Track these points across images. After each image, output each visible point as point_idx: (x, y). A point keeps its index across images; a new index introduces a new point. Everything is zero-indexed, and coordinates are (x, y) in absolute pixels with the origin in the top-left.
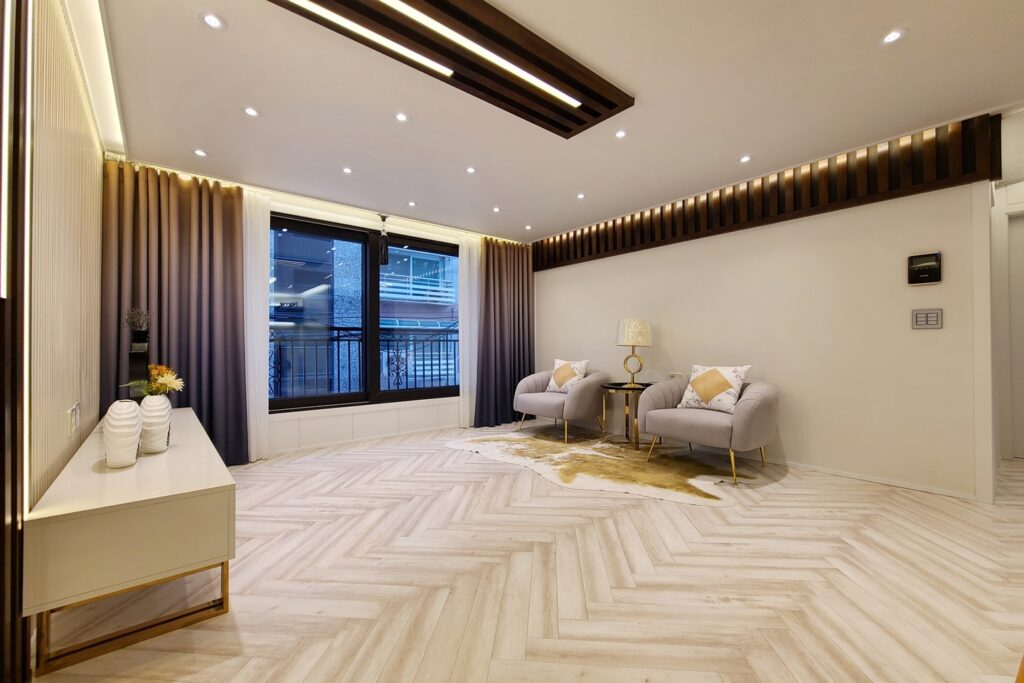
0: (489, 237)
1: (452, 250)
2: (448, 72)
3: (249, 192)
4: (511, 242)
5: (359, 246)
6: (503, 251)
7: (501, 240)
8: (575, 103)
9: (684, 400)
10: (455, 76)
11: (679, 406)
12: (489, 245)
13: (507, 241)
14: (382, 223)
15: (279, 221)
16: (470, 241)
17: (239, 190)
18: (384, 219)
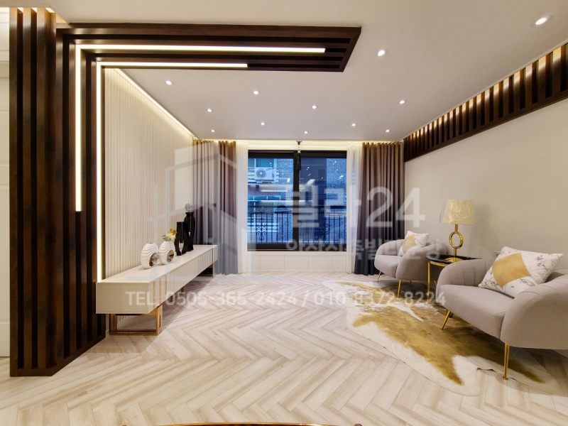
0: (366, 142)
1: (342, 154)
2: (245, 65)
3: (239, 143)
4: (385, 142)
5: (292, 160)
6: (378, 151)
7: (376, 143)
8: (322, 50)
9: (484, 281)
10: (249, 65)
11: (480, 285)
12: (365, 147)
13: (381, 142)
14: (298, 146)
15: (253, 154)
16: (354, 147)
17: (235, 142)
18: (299, 143)
